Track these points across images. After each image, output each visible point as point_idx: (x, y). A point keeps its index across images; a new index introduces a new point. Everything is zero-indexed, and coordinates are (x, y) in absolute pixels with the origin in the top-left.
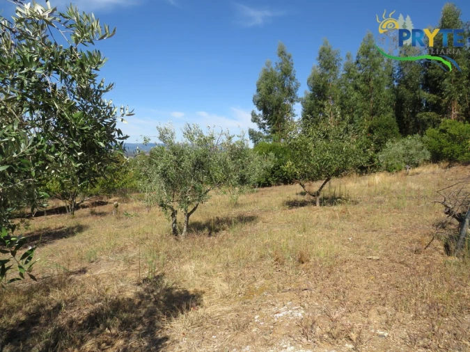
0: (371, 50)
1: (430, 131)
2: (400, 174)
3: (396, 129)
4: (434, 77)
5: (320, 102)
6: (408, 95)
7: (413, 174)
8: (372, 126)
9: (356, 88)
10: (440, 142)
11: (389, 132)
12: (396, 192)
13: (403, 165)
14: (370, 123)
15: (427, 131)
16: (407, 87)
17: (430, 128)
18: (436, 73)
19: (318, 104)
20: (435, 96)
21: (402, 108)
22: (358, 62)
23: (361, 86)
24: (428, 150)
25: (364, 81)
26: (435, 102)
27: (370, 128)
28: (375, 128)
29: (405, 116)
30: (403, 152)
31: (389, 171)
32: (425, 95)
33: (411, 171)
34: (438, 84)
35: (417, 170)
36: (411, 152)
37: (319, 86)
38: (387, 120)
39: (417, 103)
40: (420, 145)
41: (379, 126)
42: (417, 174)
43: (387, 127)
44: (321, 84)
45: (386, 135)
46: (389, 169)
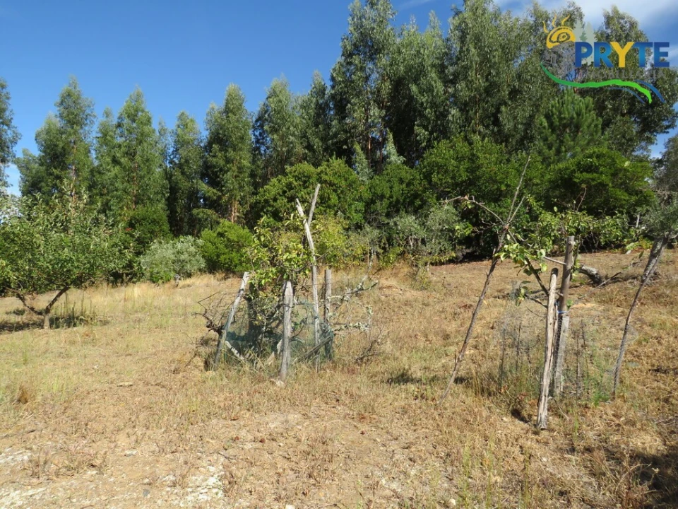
0: (140, 113)
1: (206, 233)
2: (167, 286)
3: (166, 227)
4: (214, 167)
5: (56, 172)
6: (184, 184)
7: (184, 287)
8: (133, 218)
9: (115, 161)
10: (217, 248)
11: (157, 229)
12: (159, 309)
13: (172, 274)
14: (131, 213)
15: (203, 233)
16: (183, 173)
17: (206, 229)
18: (217, 163)
19: (51, 174)
20: (215, 191)
21: (175, 199)
22: (119, 125)
23: (122, 160)
24: (203, 257)
25: (127, 153)
26: (215, 198)
27: (131, 221)
28: (138, 221)
29: (179, 210)
30: (173, 257)
31: (154, 282)
32: (204, 187)
33: (181, 283)
34: (218, 177)
35: (188, 281)
36: (182, 257)
37: (56, 146)
38: (155, 212)
39: (193, 196)
40: (192, 249)
41: (144, 219)
42: (189, 286)
43: (154, 222)
44: (61, 145)
45: (152, 232)
46: (153, 280)
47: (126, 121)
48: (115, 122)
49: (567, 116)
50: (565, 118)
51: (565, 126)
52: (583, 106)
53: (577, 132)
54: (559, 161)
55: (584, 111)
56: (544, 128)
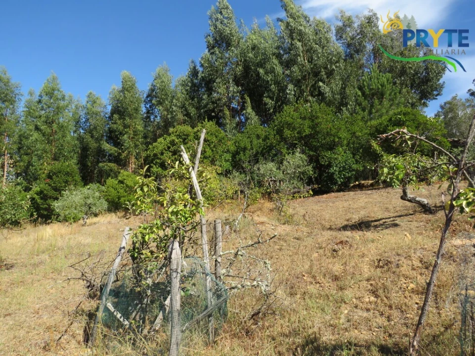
0: (56, 92)
9: (37, 129)
22: (40, 102)
47: (45, 99)
48: (37, 99)
49: (374, 87)
50: (373, 89)
51: (373, 95)
52: (385, 80)
53: (383, 98)
54: (371, 119)
55: (386, 83)
56: (359, 96)
